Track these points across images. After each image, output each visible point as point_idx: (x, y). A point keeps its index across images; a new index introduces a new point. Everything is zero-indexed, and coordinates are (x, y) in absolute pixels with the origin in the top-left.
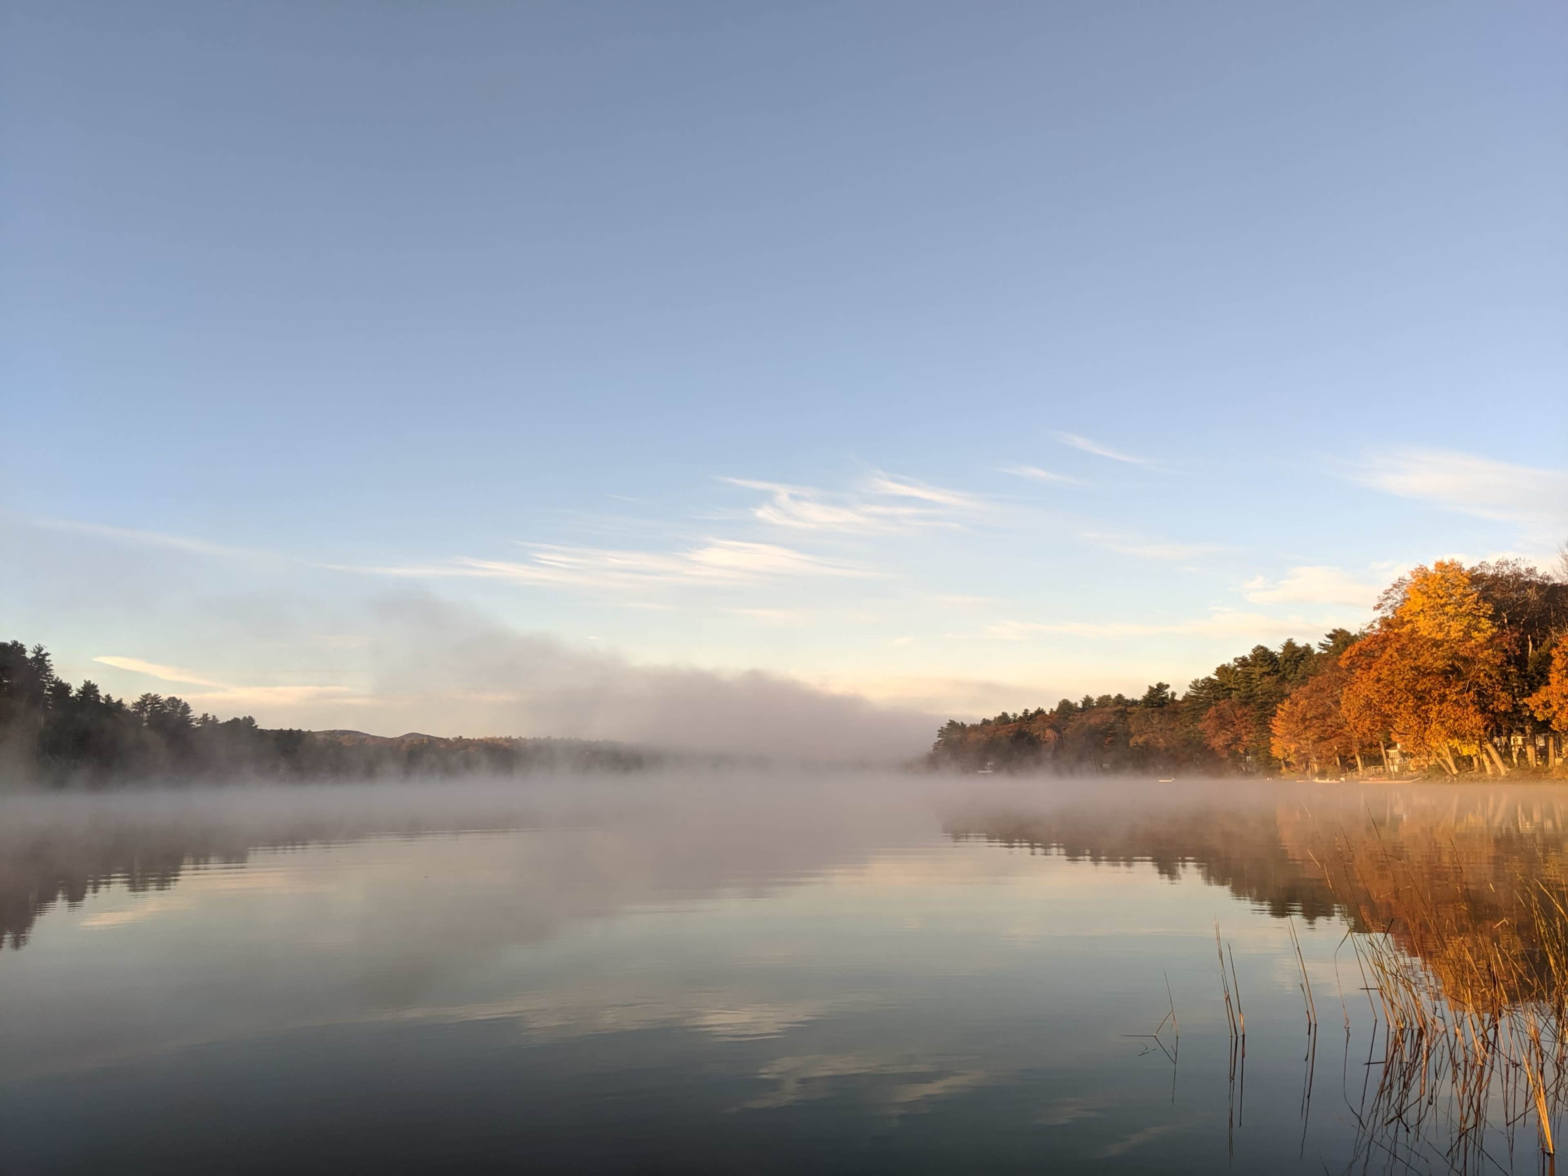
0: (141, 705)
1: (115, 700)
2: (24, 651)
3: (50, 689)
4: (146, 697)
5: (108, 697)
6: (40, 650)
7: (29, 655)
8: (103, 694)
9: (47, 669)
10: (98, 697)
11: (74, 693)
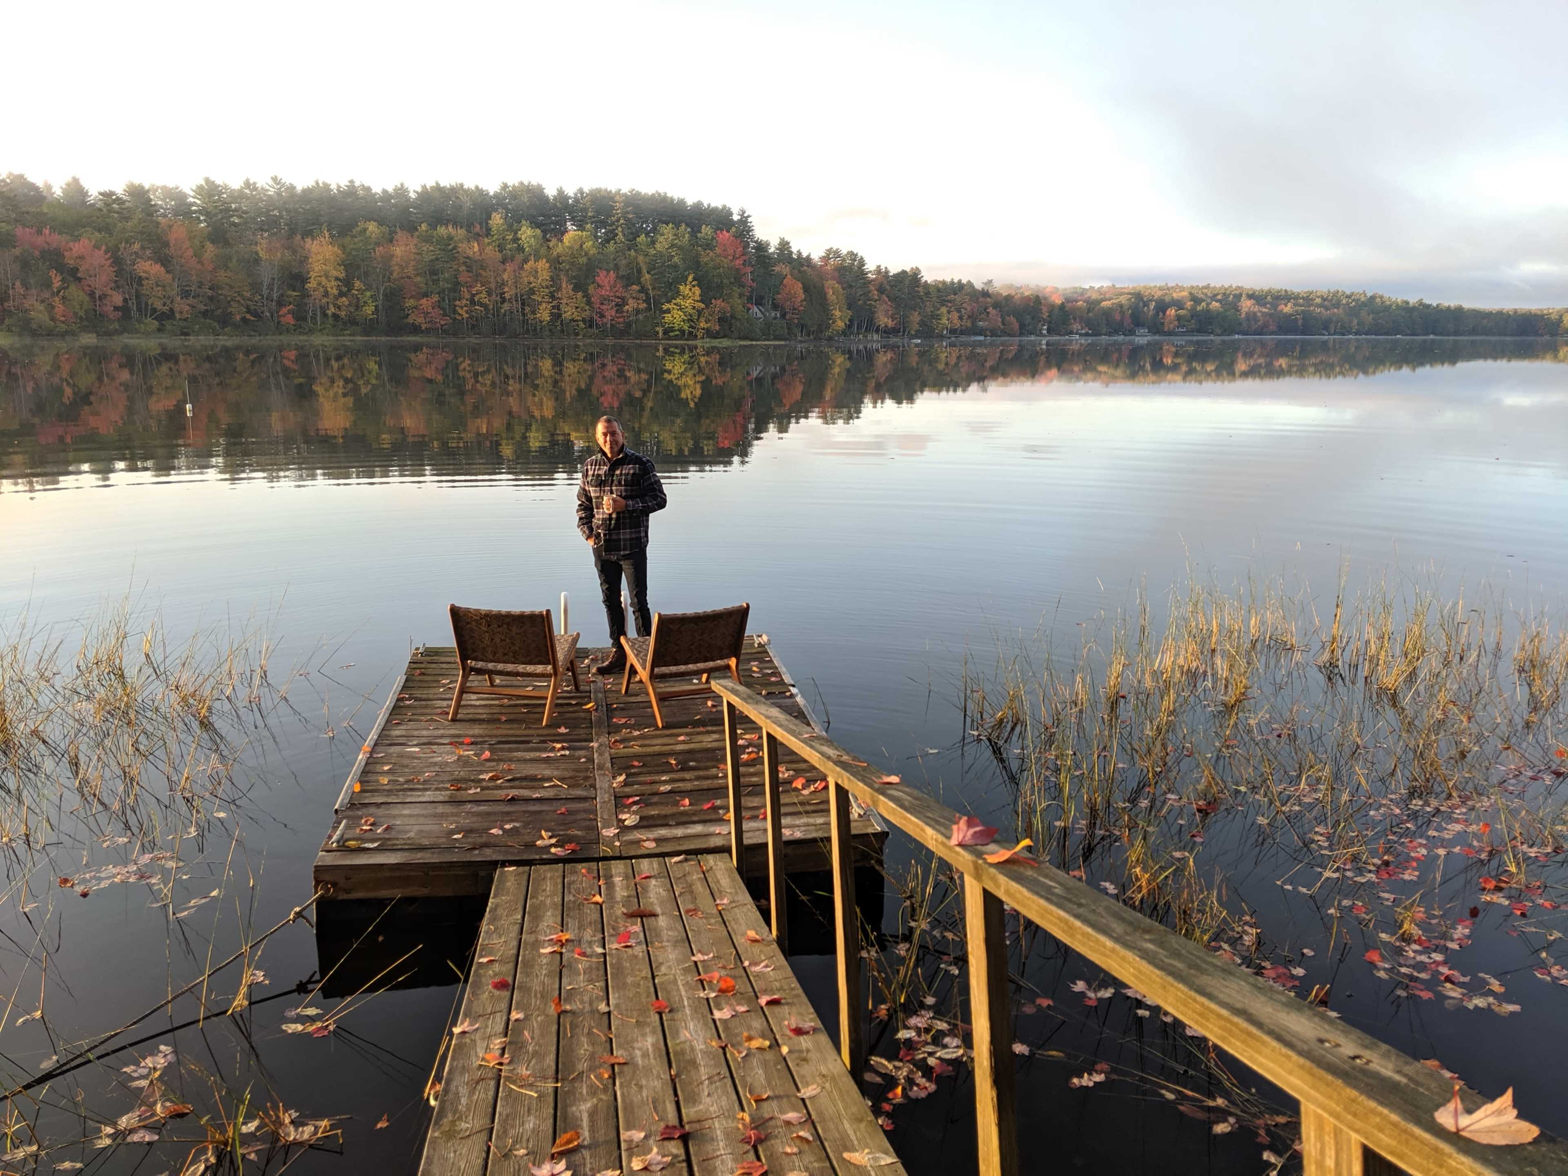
0: (826, 259)
1: (805, 255)
2: (731, 214)
3: (753, 248)
4: (829, 251)
5: (799, 253)
6: (744, 212)
7: (736, 218)
8: (794, 249)
9: (749, 230)
10: (791, 253)
11: (772, 250)
